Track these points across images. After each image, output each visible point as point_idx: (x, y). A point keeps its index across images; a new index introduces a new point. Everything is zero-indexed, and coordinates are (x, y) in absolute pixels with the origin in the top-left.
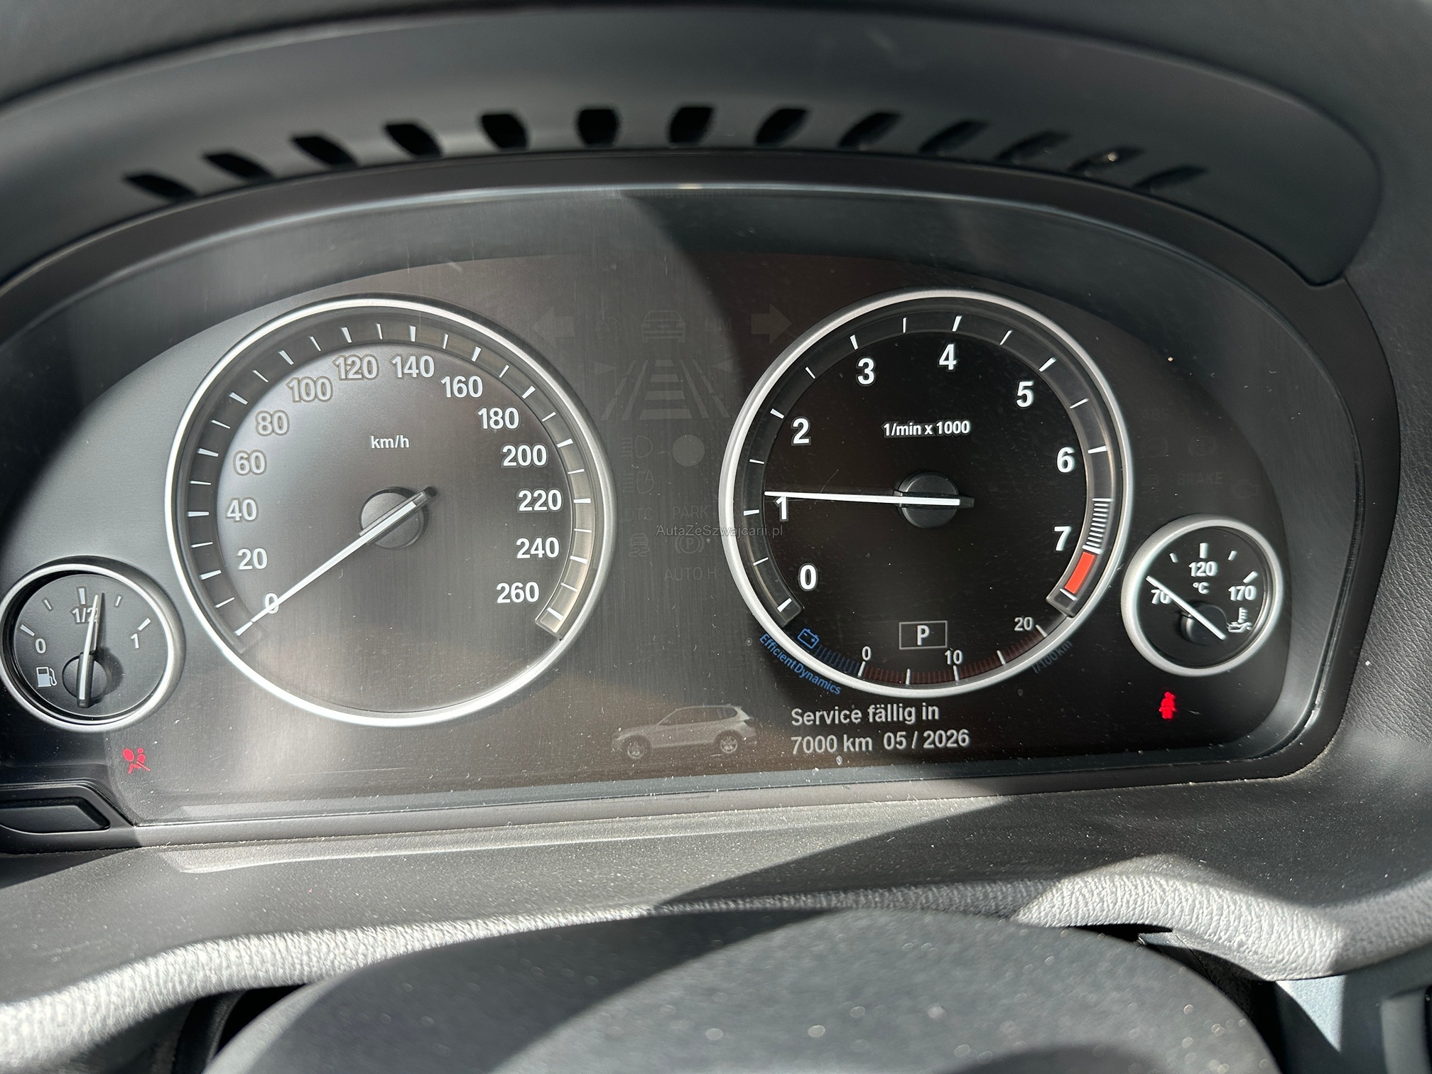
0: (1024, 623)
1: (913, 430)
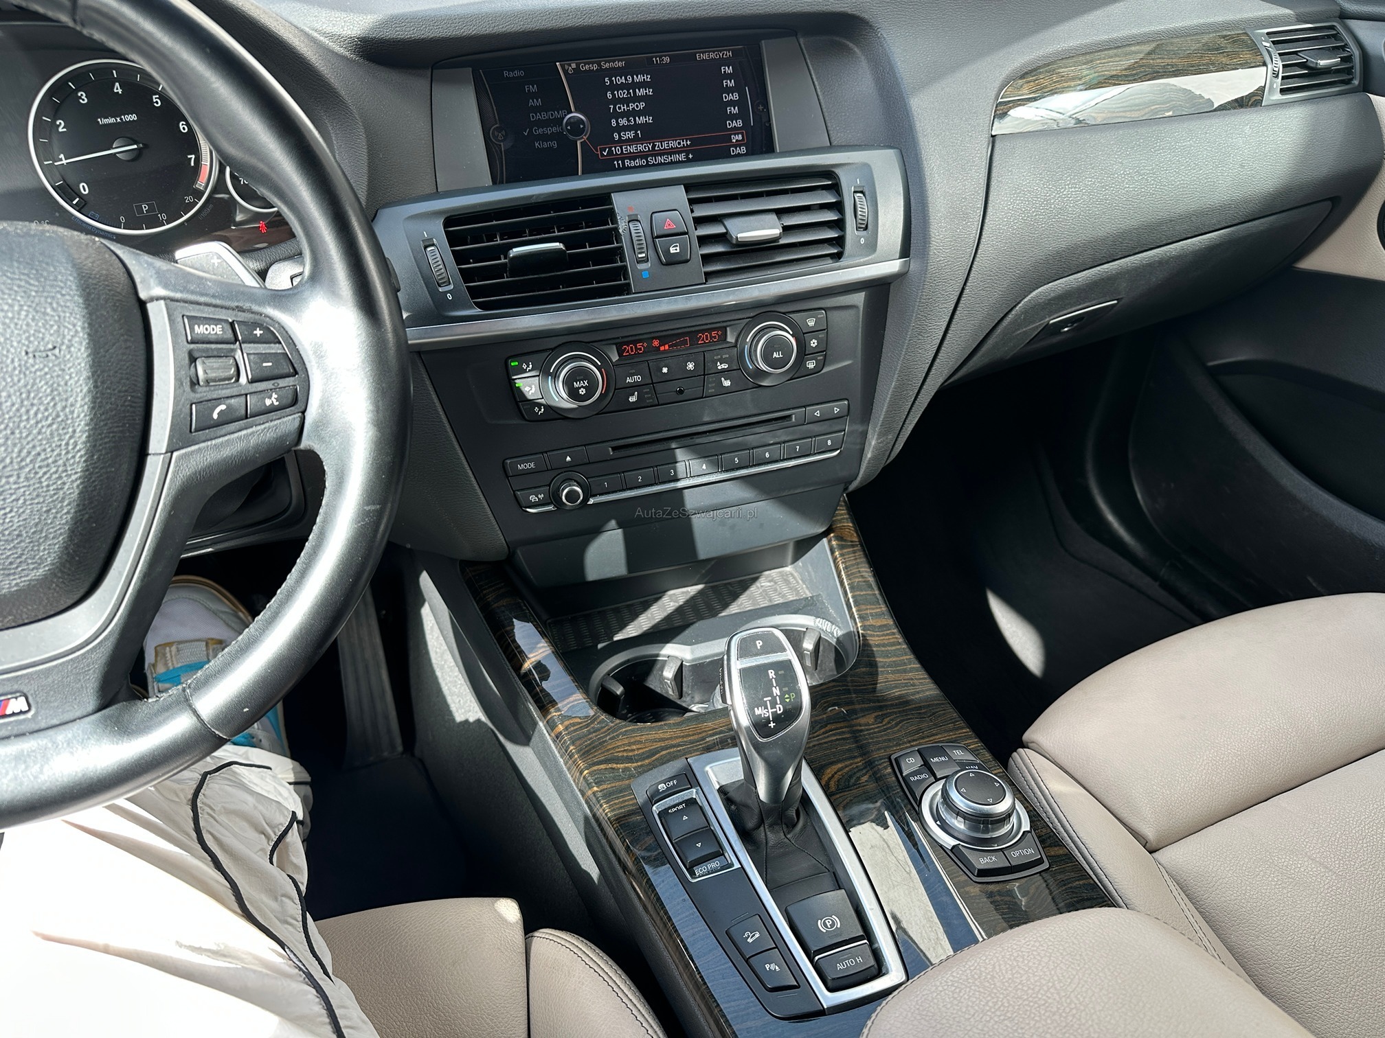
0: (189, 199)
1: (112, 120)
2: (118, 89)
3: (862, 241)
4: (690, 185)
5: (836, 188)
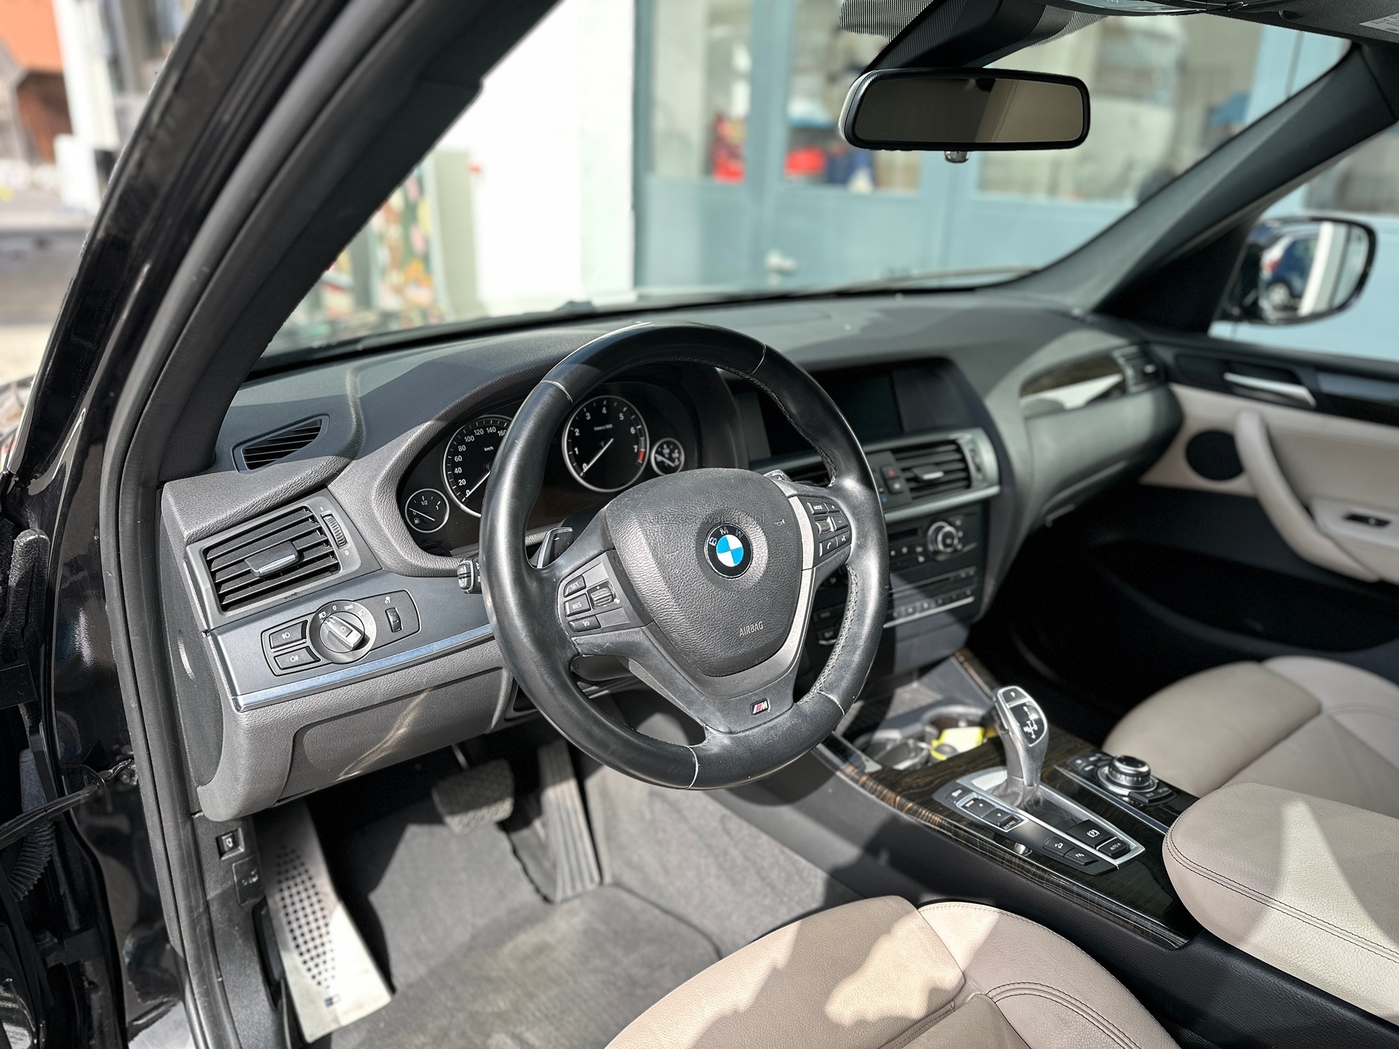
2: (604, 411)
3: (979, 477)
4: (895, 451)
5: (959, 450)
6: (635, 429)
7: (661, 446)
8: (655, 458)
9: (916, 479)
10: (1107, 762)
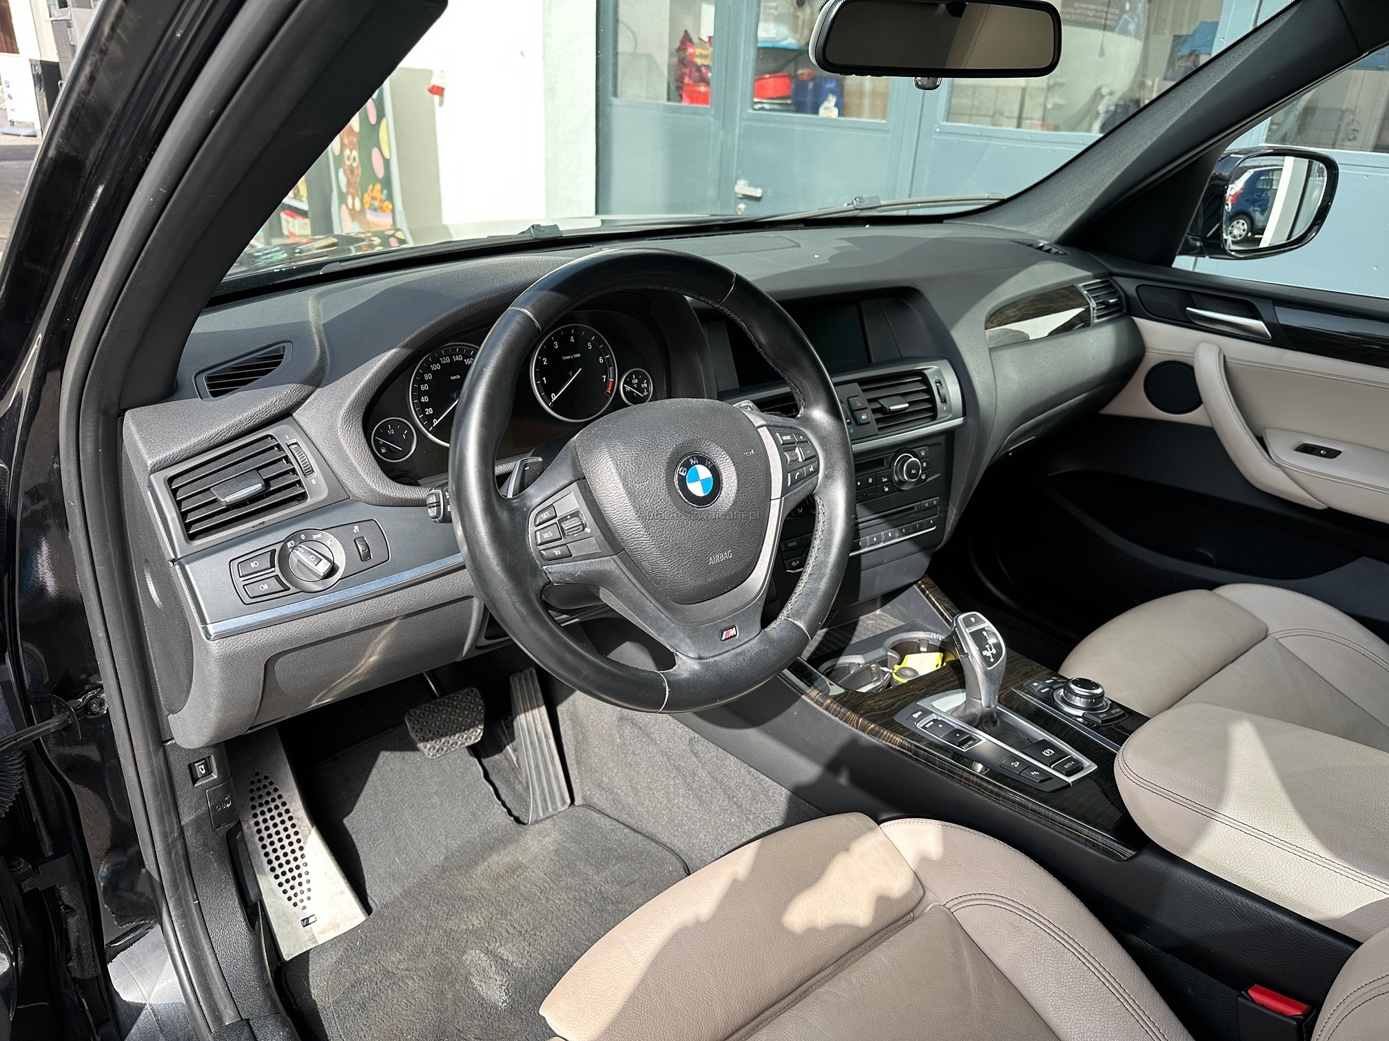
1: (569, 357)
2: (572, 340)
3: (945, 408)
4: (861, 382)
5: (925, 380)
6: (603, 359)
7: (630, 377)
8: (624, 388)
9: (882, 410)
10: (1062, 685)
